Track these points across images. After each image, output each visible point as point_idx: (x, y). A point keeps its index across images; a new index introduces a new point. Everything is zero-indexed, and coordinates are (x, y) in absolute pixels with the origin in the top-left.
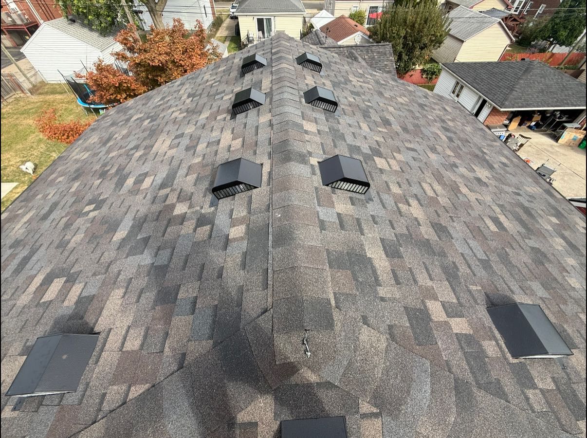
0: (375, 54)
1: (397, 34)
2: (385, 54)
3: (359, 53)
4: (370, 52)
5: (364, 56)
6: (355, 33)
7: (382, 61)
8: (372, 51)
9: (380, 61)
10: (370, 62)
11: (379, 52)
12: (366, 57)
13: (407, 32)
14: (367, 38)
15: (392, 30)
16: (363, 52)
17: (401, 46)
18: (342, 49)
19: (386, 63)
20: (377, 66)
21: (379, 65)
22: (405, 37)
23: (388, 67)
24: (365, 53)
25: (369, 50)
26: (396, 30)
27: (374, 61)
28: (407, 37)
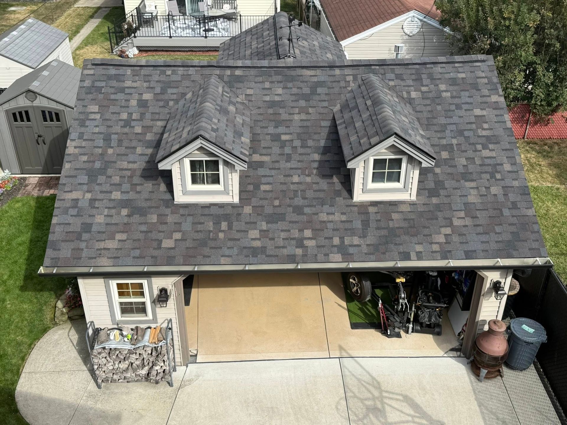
0: (443, 87)
1: (515, 20)
2: (475, 86)
3: (392, 83)
4: (426, 81)
5: (409, 93)
6: (403, 12)
7: (465, 107)
8: (431, 77)
9: (458, 107)
10: (429, 108)
11: (453, 82)
12: (414, 95)
13: (543, 17)
14: (436, 24)
15: (500, 11)
16: (403, 80)
17: (531, 50)
18: (337, 72)
19: (478, 112)
20: (449, 121)
21: (455, 119)
22: (539, 29)
23: (486, 126)
24: (411, 82)
25: (423, 76)
26: (513, 12)
27: (439, 108)
28: (544, 29)
